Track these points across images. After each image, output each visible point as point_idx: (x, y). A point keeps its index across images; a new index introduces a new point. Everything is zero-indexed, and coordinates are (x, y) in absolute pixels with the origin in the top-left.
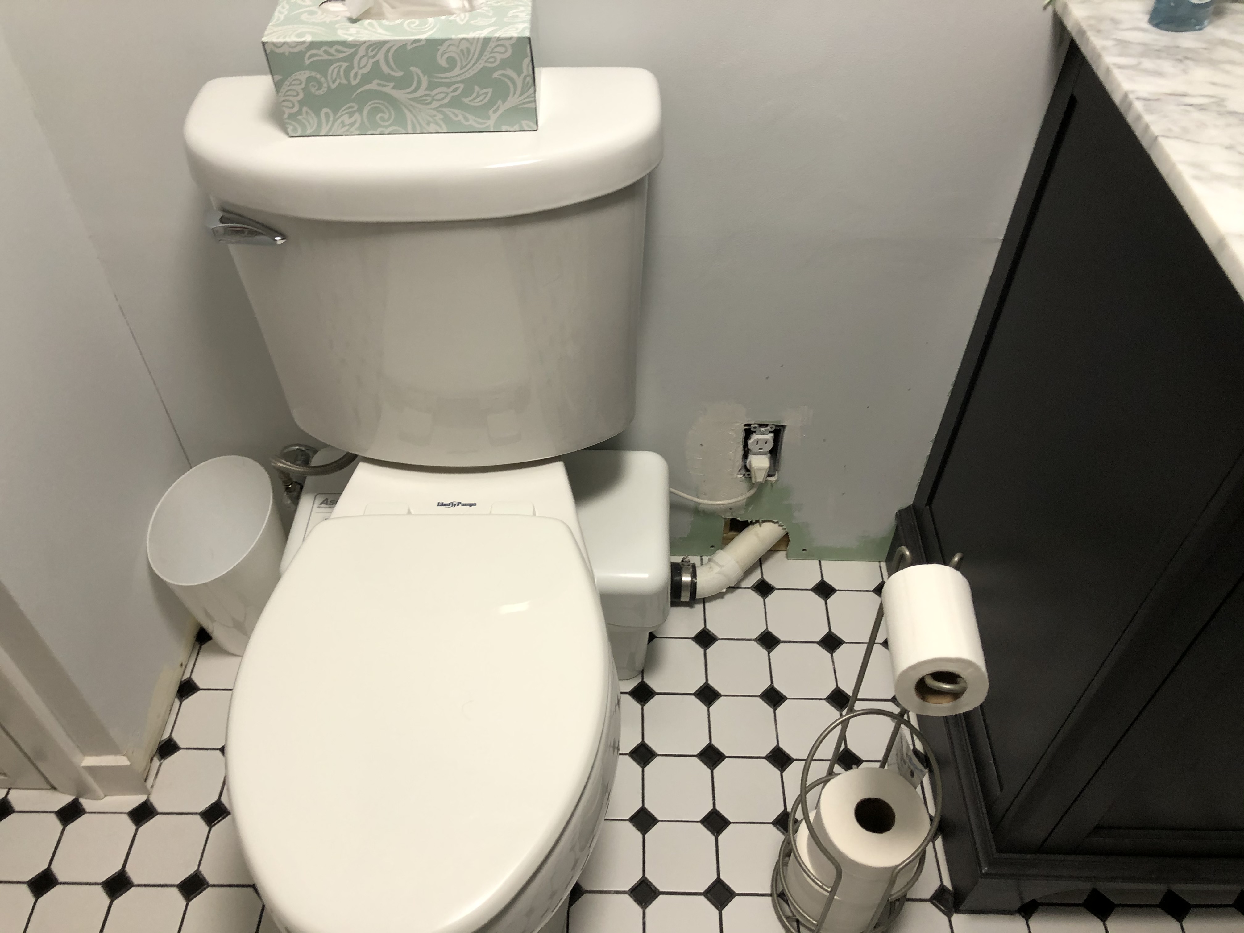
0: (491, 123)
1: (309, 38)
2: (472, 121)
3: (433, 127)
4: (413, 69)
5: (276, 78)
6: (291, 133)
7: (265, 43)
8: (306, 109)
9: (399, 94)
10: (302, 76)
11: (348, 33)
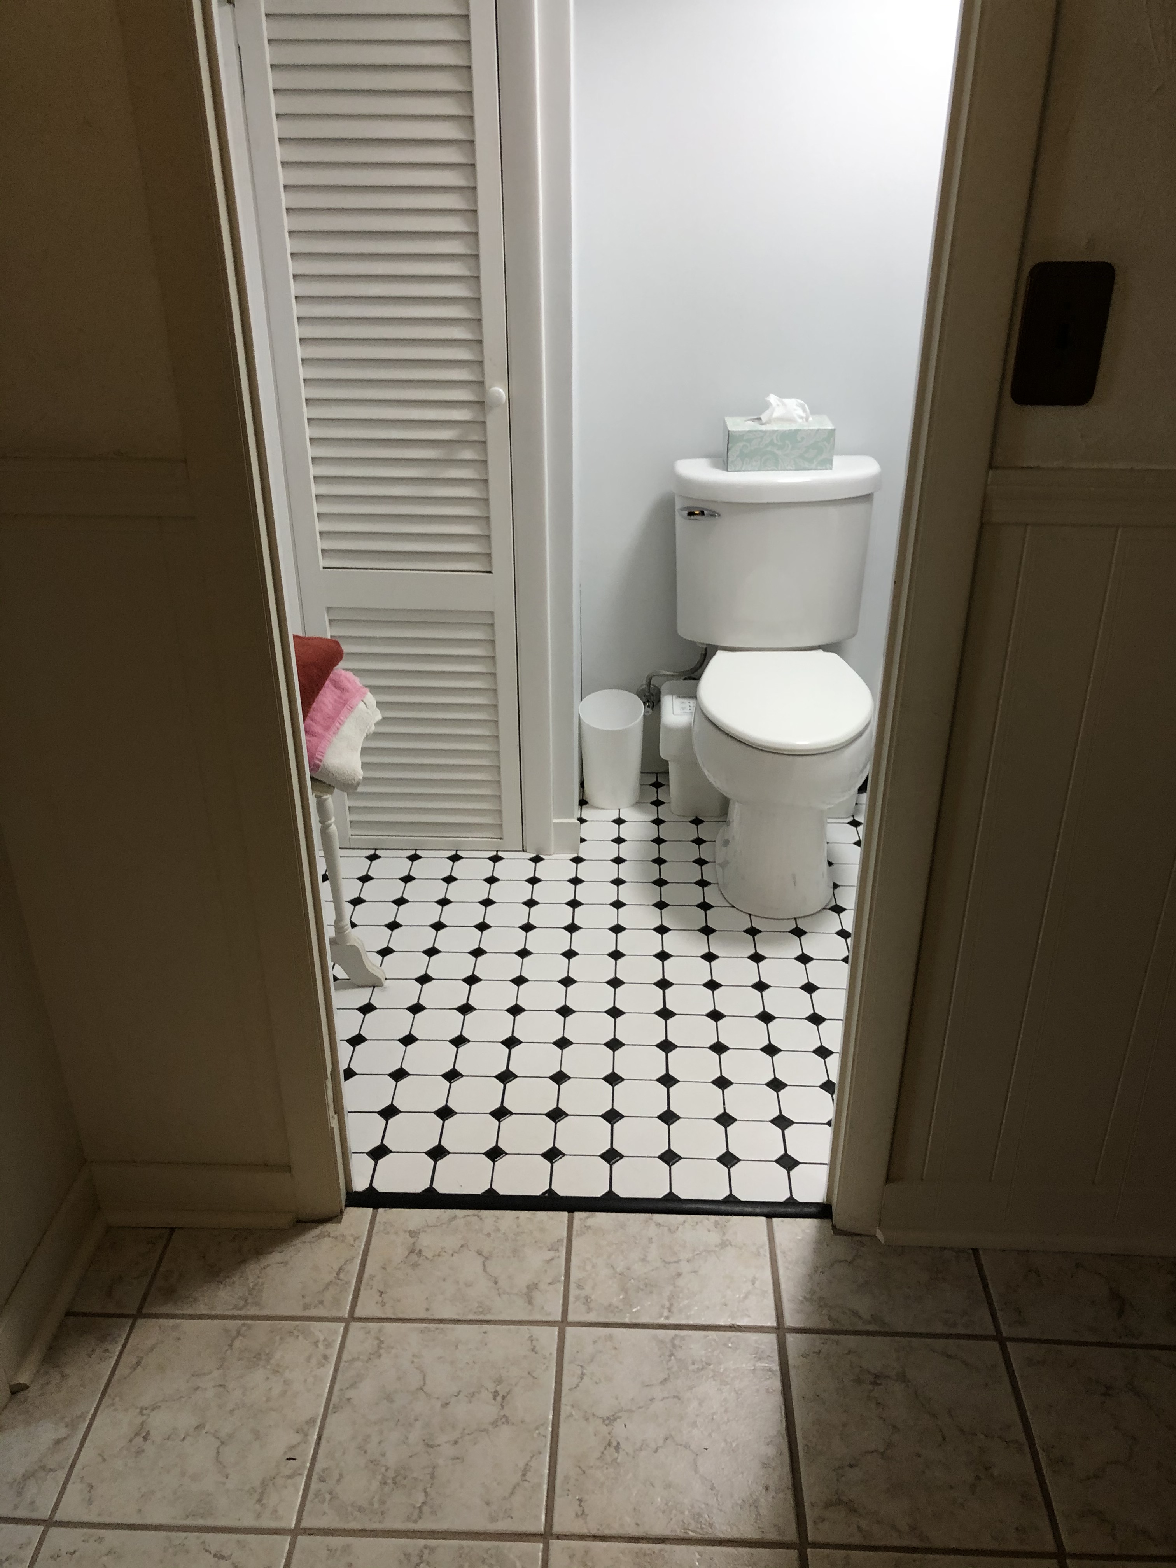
0: (814, 466)
1: (747, 429)
2: (806, 465)
3: (790, 467)
4: (787, 442)
5: (730, 445)
6: (729, 470)
7: (729, 431)
8: (739, 458)
9: (779, 452)
10: (741, 444)
11: (763, 428)
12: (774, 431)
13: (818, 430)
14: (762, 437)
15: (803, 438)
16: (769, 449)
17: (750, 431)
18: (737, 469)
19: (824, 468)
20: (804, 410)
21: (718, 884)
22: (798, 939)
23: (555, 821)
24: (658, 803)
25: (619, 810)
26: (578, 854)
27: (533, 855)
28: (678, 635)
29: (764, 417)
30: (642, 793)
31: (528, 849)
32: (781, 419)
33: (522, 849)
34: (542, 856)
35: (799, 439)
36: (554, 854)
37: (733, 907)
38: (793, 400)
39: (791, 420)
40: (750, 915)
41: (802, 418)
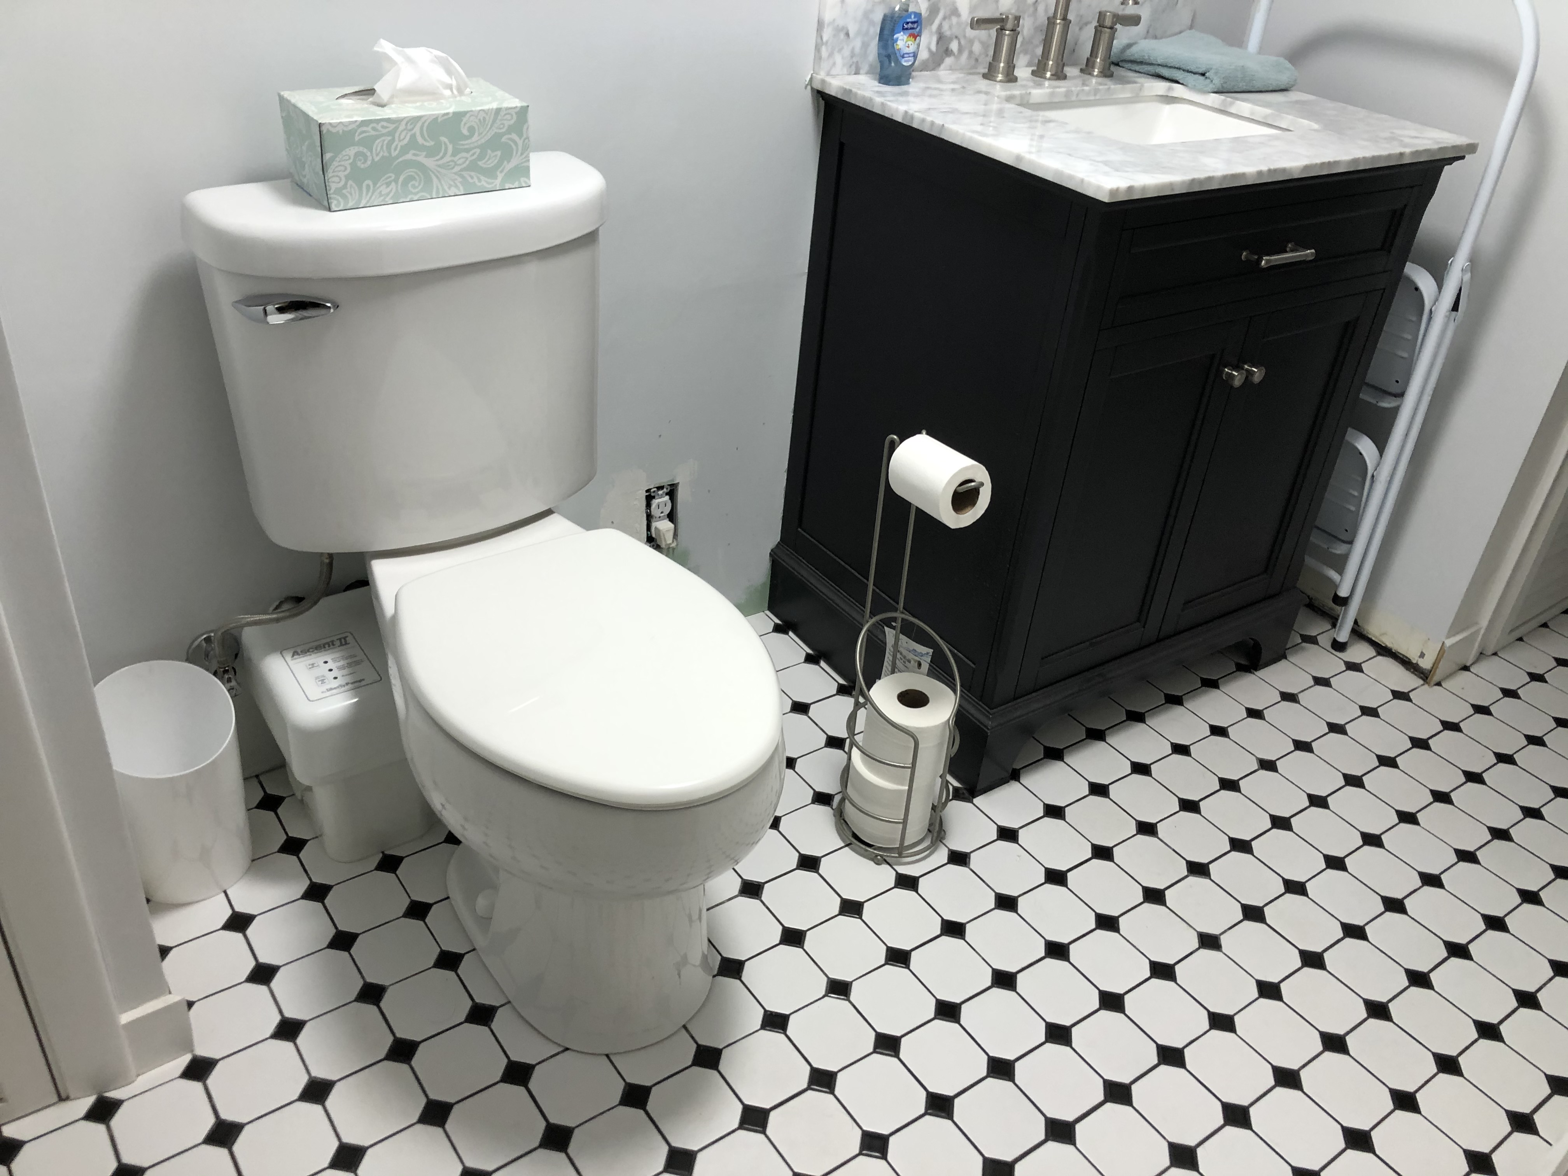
0: (497, 183)
1: (357, 118)
2: (484, 183)
3: (454, 190)
4: (442, 139)
5: (327, 156)
6: (333, 207)
7: (320, 125)
8: (350, 182)
9: (430, 163)
10: (352, 151)
11: (387, 113)
12: (415, 120)
13: (498, 111)
14: (392, 133)
15: (472, 130)
16: (409, 156)
17: (364, 123)
18: (350, 205)
19: (516, 185)
20: (449, 72)
21: (509, 1002)
22: (715, 1072)
23: (126, 1018)
24: (293, 846)
25: (225, 892)
26: (192, 1051)
27: (88, 1102)
28: (266, 539)
29: (382, 89)
30: (255, 834)
31: (70, 1087)
32: (413, 93)
33: (55, 1098)
34: (113, 1094)
35: (465, 132)
36: (138, 1075)
37: (567, 1049)
38: (423, 50)
39: (432, 94)
40: (607, 1056)
41: (450, 87)
